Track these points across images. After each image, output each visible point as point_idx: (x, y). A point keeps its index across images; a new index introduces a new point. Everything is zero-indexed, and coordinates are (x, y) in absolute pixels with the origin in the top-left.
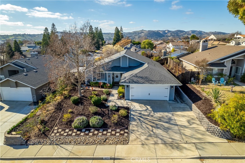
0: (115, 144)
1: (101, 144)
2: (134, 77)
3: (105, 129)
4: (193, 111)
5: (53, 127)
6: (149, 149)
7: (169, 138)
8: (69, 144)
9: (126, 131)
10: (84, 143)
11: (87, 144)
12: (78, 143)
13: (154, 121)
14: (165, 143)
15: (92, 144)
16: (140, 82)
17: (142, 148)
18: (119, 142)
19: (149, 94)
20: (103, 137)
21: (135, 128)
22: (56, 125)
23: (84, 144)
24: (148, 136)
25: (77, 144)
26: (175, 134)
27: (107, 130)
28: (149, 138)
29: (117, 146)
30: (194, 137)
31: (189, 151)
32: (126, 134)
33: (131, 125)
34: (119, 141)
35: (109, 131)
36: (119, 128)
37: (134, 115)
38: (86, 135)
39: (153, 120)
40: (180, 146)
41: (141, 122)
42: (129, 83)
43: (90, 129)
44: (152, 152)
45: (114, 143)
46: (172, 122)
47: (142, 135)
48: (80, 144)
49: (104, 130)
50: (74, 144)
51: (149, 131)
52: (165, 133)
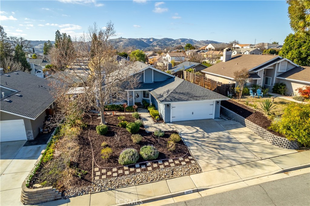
0: (187, 175)
1: (171, 178)
3: (165, 160)
4: (247, 126)
5: (92, 169)
6: (229, 173)
7: (242, 158)
8: (128, 185)
9: (190, 157)
10: (147, 180)
11: (152, 181)
12: (141, 182)
13: (214, 143)
14: (241, 164)
15: (159, 180)
16: (183, 99)
17: (220, 173)
18: (191, 172)
19: (193, 114)
20: (168, 169)
21: (198, 154)
22: (94, 165)
23: (148, 182)
24: (218, 159)
25: (140, 184)
26: (244, 152)
27: (168, 161)
28: (221, 161)
29: (191, 176)
30: (265, 152)
31: (270, 167)
32: (193, 162)
33: (191, 151)
34: (189, 170)
35: (171, 161)
36: (180, 156)
37: (187, 139)
38: (145, 171)
39: (213, 142)
40: (258, 164)
41: (200, 146)
43: (144, 162)
44: (233, 175)
45: (185, 174)
46: (233, 141)
47: (211, 160)
48: (143, 183)
49: (163, 162)
50: (135, 184)
51: (217, 154)
52: (234, 153)
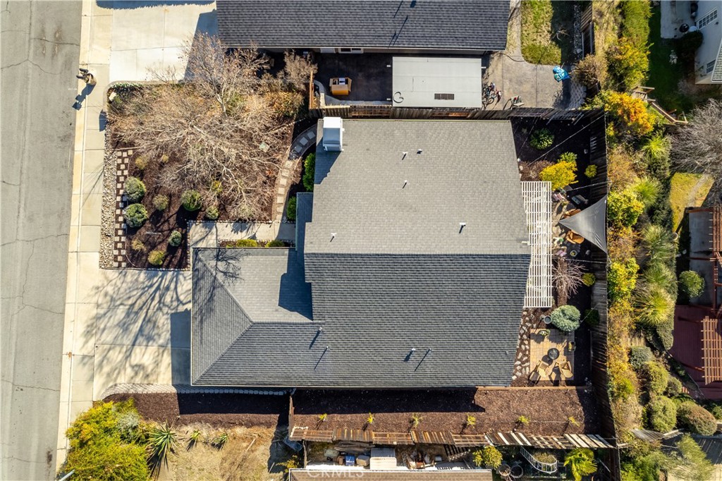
0: (100, 249)
2: (214, 281)
3: (126, 232)
6: (89, 296)
7: (105, 326)
9: (124, 264)
13: (145, 310)
14: (98, 318)
16: (198, 294)
17: (91, 286)
20: (112, 232)
21: (129, 278)
24: (112, 297)
26: (114, 336)
27: (124, 235)
28: (108, 298)
29: (98, 253)
30: (105, 362)
31: (81, 345)
32: (116, 264)
33: (137, 272)
34: (104, 254)
35: (123, 239)
36: (127, 253)
37: (162, 277)
38: (116, 205)
39: (148, 309)
40: (90, 336)
41: (144, 288)
42: (195, 270)
44: (85, 298)
46: (140, 339)
47: (114, 289)
49: (124, 230)
51: (121, 300)
52: (116, 322)
